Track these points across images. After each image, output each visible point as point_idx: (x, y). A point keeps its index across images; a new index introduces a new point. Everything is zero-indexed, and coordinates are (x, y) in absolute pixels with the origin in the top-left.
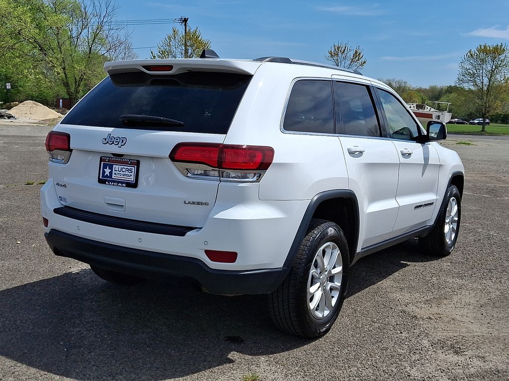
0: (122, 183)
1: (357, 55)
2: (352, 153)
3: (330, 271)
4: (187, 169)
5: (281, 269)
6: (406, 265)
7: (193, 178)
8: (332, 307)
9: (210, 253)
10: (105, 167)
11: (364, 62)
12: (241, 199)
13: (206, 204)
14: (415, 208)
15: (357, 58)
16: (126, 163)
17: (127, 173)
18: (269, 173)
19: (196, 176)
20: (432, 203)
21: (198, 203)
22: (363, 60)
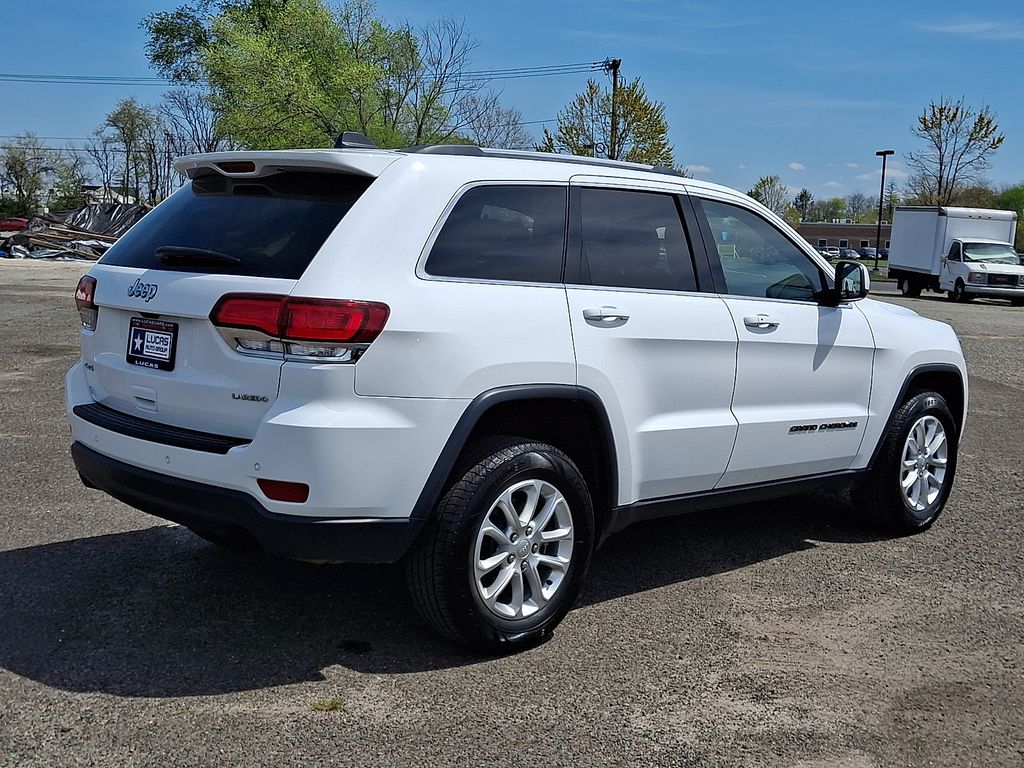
0: (154, 362)
1: (982, 124)
2: (594, 320)
3: (538, 535)
4: (236, 339)
5: (408, 520)
6: (812, 546)
7: (246, 354)
8: (544, 600)
9: (265, 484)
10: (135, 337)
11: (1000, 140)
12: (319, 392)
13: (264, 399)
14: (791, 430)
15: (983, 132)
16: (159, 328)
17: (161, 346)
18: (375, 349)
19: (249, 352)
20: (855, 425)
21: (253, 398)
22: (996, 135)
